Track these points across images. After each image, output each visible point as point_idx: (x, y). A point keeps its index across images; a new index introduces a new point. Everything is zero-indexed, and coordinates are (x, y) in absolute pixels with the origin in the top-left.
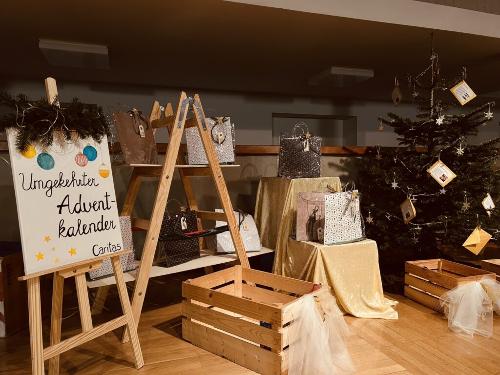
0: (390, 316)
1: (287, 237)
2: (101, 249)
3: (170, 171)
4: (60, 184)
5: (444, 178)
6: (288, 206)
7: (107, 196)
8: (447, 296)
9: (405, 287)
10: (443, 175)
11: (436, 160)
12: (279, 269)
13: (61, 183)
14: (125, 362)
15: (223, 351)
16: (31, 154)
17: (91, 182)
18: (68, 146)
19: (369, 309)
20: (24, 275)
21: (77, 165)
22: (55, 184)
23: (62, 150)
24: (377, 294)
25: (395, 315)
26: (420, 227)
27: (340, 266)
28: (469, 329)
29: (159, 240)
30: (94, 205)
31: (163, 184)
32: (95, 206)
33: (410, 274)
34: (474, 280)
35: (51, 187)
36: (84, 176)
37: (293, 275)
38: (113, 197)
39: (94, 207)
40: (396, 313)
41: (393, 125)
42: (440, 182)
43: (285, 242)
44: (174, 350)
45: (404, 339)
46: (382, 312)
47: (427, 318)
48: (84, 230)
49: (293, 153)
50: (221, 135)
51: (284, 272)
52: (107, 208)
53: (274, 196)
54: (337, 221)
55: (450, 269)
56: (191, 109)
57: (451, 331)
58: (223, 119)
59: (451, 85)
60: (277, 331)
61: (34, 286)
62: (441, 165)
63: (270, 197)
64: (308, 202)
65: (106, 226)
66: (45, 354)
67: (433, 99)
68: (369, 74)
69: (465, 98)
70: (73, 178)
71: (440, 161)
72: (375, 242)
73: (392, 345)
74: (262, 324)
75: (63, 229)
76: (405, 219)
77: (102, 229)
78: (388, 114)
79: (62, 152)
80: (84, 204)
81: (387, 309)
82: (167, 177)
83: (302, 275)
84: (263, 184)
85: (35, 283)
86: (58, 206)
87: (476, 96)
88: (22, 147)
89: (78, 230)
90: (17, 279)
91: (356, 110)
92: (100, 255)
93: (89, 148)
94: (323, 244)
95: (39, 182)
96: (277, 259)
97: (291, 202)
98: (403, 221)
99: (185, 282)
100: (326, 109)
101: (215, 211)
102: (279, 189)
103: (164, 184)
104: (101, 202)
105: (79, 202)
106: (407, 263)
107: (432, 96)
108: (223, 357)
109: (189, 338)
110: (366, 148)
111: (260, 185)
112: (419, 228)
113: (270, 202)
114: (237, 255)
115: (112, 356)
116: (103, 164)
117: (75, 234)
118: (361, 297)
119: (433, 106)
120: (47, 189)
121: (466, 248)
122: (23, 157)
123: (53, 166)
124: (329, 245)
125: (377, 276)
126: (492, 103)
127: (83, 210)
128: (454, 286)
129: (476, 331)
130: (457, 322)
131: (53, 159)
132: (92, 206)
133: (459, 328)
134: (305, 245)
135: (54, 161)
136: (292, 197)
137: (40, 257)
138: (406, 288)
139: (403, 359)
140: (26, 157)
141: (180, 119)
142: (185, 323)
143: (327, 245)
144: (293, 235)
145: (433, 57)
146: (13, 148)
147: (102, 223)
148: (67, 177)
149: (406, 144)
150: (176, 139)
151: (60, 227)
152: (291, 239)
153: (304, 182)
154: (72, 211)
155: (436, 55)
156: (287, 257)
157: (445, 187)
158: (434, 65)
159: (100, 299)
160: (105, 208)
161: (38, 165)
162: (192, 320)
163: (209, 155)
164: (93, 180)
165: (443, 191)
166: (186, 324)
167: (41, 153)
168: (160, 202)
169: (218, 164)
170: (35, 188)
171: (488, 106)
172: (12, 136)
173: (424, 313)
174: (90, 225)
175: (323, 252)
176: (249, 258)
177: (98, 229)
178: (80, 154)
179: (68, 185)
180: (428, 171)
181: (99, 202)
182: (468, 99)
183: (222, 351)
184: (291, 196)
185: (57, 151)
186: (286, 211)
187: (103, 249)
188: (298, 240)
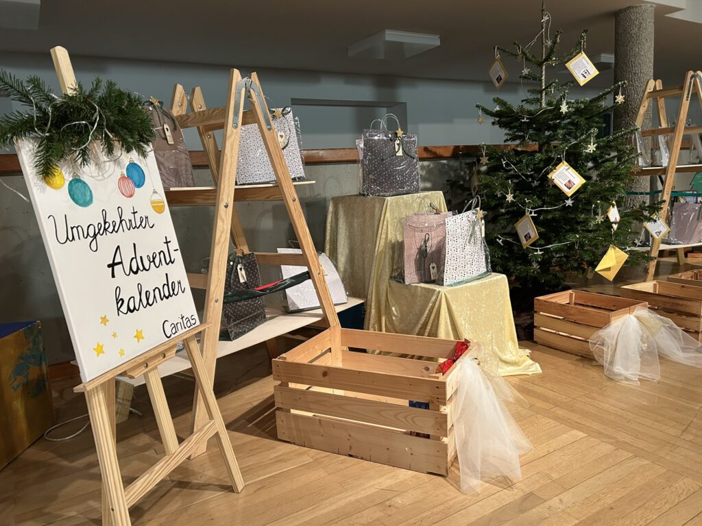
0: (531, 370)
1: (387, 281)
2: (173, 326)
3: (229, 195)
4: (105, 230)
5: (569, 185)
6: (384, 236)
7: (167, 243)
8: (600, 337)
9: (535, 329)
10: (569, 181)
11: (559, 161)
12: (376, 326)
13: (107, 227)
14: (211, 486)
15: (351, 448)
16: (58, 183)
17: (144, 223)
18: (105, 166)
19: (503, 364)
20: (81, 382)
21: (122, 195)
22: (99, 230)
23: (98, 173)
24: (510, 344)
25: (536, 368)
26: (541, 250)
27: (468, 313)
28: (632, 374)
29: (224, 303)
30: (154, 258)
31: (221, 217)
32: (155, 260)
33: (541, 313)
34: (627, 313)
35: (95, 236)
36: (134, 213)
37: (398, 330)
38: (175, 244)
39: (153, 261)
40: (537, 365)
41: (497, 114)
42: (565, 190)
43: (384, 287)
44: (274, 458)
45: (564, 397)
46: (519, 366)
47: (574, 367)
48: (148, 299)
49: (383, 160)
50: (282, 136)
51: (384, 329)
52: (171, 261)
53: (355, 224)
54: (459, 253)
55: (585, 302)
56: (248, 96)
57: (610, 379)
58: (283, 111)
59: (567, 59)
60: (439, 411)
61: (96, 397)
62: (567, 168)
63: (350, 226)
64: (414, 229)
65: (173, 290)
66: (128, 497)
67: (545, 78)
68: (433, 41)
69: (584, 76)
70: (121, 218)
71: (565, 162)
72: (505, 276)
73: (553, 406)
74: (412, 404)
75: (121, 302)
76: (524, 242)
77: (170, 295)
78: (494, 99)
79: (99, 175)
80: (141, 257)
81: (524, 361)
82: (226, 206)
83: (417, 329)
84: (336, 207)
85: (97, 392)
86: (109, 266)
87: (598, 73)
88: (46, 171)
89: (141, 300)
90: (73, 390)
91: (406, 94)
92: (173, 336)
93: (133, 166)
94: (443, 285)
95: (77, 228)
96: (373, 311)
97: (389, 231)
98: (521, 246)
99: (276, 359)
100: (364, 92)
101: (277, 252)
102: (364, 213)
103: (223, 217)
104: (162, 253)
105: (134, 256)
106: (538, 300)
107: (544, 73)
108: (350, 456)
109: (289, 438)
110: (452, 148)
111: (331, 209)
112: (540, 253)
113: (350, 232)
114: (324, 311)
115: (185, 480)
116: (155, 192)
117: (137, 308)
118: (492, 349)
119: (546, 88)
120: (90, 239)
121: (599, 272)
122: (48, 188)
123: (91, 201)
124: (451, 285)
125: (510, 320)
126: (624, 83)
127: (141, 268)
128: (606, 323)
129: (640, 375)
130: (618, 367)
131: (89, 188)
132: (152, 260)
133: (620, 375)
134: (419, 288)
135: (91, 191)
136: (389, 224)
137: (99, 350)
138: (536, 331)
139: (576, 422)
140: (53, 188)
141: (236, 113)
142: (280, 418)
143: (448, 286)
144: (399, 277)
145: (546, 18)
146: (32, 173)
147: (168, 285)
148: (113, 217)
149: (514, 140)
150: (232, 145)
151: (117, 300)
152: (394, 283)
153: (401, 201)
154: (127, 272)
155: (549, 16)
156: (388, 308)
157: (572, 196)
158: (546, 30)
159: (123, 399)
160: (168, 262)
161: (72, 201)
162: (293, 411)
163: (278, 168)
164: (147, 218)
165: (569, 202)
166: (284, 418)
167: (71, 179)
168: (221, 245)
169: (291, 181)
170: (73, 238)
171: (619, 86)
172: (27, 152)
173: (568, 361)
174: (154, 291)
175: (448, 296)
176: (338, 314)
177: (164, 296)
178: (123, 178)
179: (116, 229)
180: (549, 176)
181: (160, 253)
182: (589, 78)
183: (348, 448)
184: (387, 222)
185: (93, 175)
186: (381, 244)
187: (175, 326)
188: (407, 283)
